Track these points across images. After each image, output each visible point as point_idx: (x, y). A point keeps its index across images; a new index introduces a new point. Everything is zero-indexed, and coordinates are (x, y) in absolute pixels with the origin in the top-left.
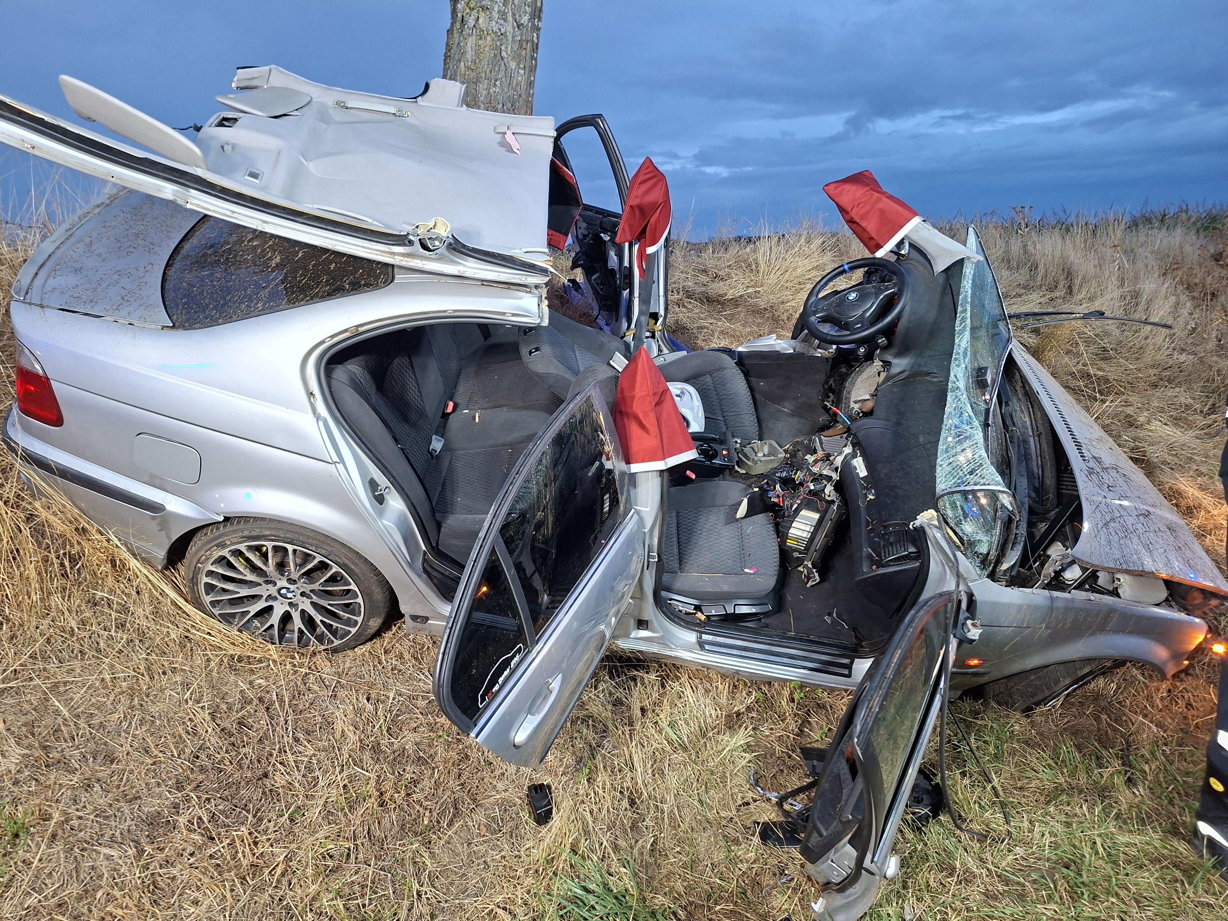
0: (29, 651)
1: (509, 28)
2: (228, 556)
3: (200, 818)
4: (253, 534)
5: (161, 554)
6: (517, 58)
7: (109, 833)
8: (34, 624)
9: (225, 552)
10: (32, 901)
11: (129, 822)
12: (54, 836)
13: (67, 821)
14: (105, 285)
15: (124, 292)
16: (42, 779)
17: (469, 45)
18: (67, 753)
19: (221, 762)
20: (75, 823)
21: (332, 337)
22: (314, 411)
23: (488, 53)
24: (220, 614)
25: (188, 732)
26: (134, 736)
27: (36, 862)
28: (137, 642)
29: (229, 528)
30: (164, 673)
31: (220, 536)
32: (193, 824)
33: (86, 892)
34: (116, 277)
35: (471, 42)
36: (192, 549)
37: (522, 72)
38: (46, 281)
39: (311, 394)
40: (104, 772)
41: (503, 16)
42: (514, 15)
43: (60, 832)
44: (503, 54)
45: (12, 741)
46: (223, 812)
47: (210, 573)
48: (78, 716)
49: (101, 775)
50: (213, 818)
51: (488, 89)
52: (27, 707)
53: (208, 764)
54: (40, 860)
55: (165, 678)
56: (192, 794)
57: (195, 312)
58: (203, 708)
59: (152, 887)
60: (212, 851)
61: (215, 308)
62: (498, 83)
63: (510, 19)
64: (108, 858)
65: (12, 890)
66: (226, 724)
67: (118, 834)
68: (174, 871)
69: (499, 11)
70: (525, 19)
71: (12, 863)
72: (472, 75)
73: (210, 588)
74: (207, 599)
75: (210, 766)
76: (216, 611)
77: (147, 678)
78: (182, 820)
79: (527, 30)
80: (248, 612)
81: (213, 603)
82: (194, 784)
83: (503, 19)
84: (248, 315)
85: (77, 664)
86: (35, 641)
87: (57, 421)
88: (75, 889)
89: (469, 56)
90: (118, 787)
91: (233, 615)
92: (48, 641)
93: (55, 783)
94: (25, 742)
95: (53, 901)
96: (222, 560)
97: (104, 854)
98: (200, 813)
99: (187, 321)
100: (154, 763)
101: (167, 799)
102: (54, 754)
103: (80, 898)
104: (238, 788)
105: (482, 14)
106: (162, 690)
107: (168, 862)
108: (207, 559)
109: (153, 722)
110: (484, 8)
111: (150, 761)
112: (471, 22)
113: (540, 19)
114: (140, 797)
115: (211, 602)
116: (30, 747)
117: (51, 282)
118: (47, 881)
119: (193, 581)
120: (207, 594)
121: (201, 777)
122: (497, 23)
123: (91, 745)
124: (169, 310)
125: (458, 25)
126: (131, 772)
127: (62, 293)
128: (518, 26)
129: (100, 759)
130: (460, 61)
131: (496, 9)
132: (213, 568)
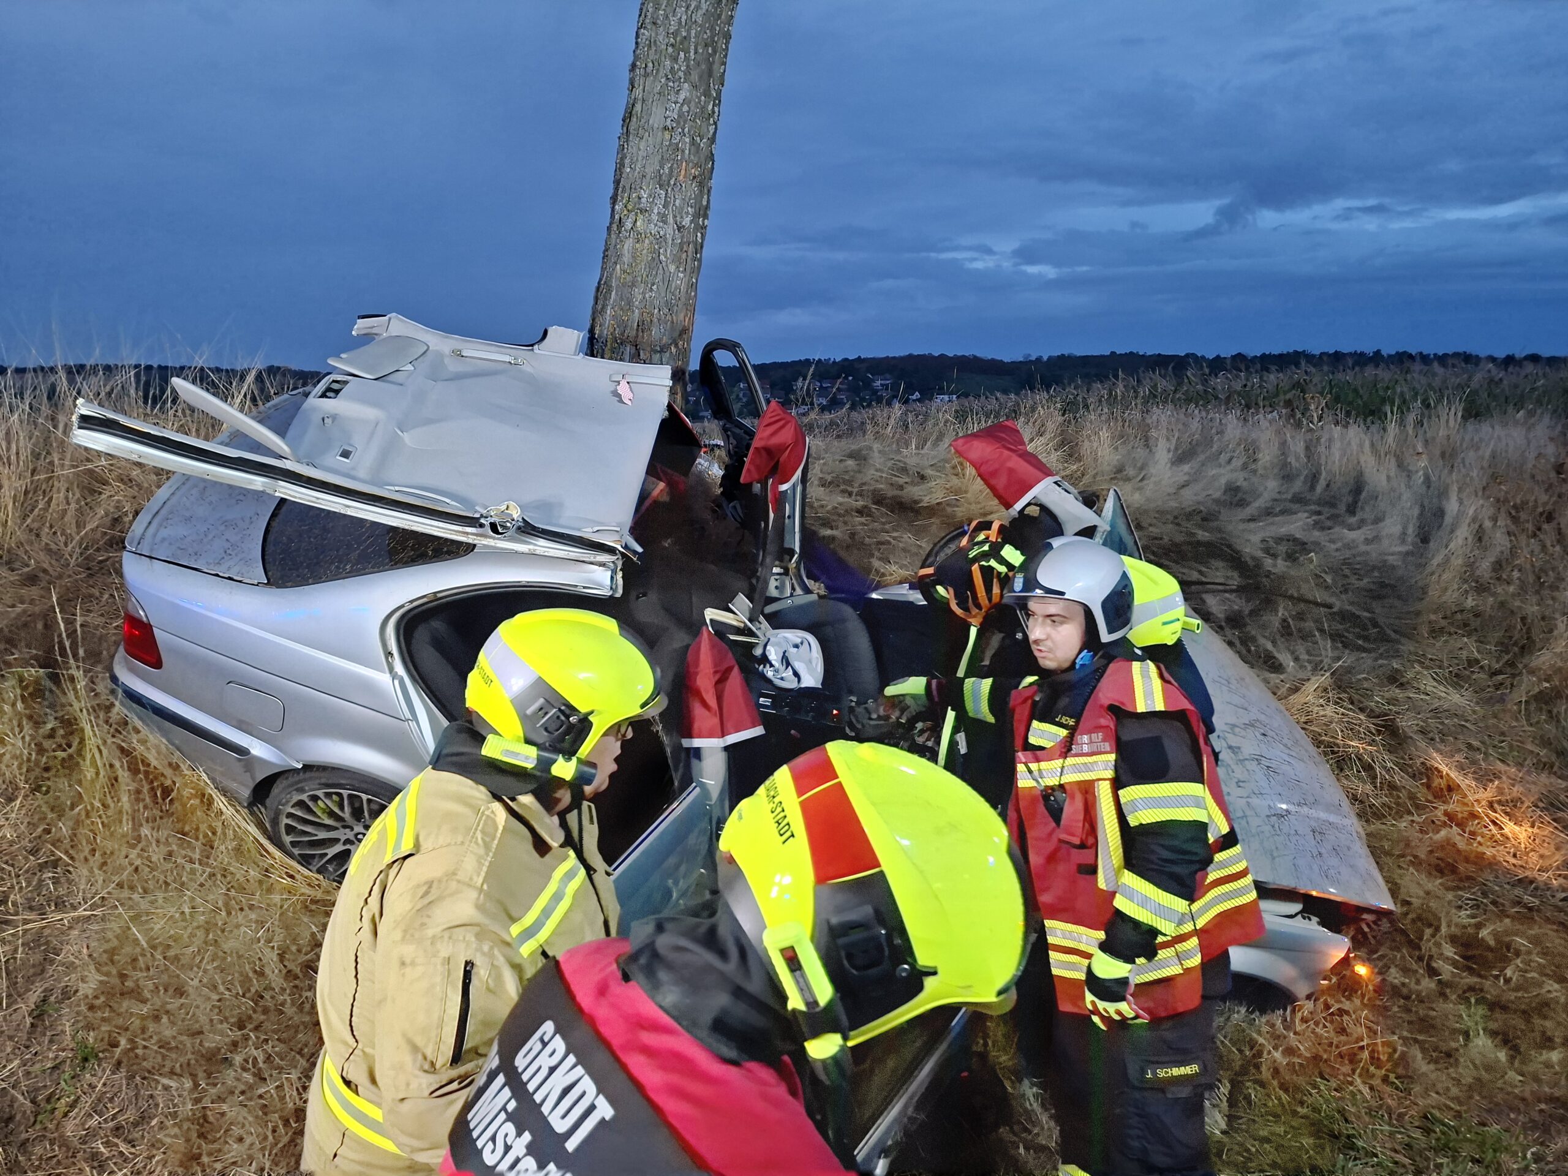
0: (117, 879)
1: (669, 230)
2: (307, 800)
3: (255, 1058)
4: (330, 782)
5: (246, 793)
6: (677, 260)
7: (168, 1064)
8: (124, 853)
9: (304, 797)
10: (93, 1122)
11: (189, 1056)
12: (119, 1063)
13: (132, 1049)
14: (210, 536)
15: (227, 545)
16: (115, 1006)
17: (626, 247)
18: (141, 983)
19: (283, 1004)
20: (139, 1051)
21: (411, 602)
22: (391, 669)
23: (646, 256)
24: (300, 855)
25: (255, 972)
26: (205, 971)
27: (100, 1086)
28: (219, 877)
29: (308, 775)
30: (242, 909)
31: (300, 782)
32: (248, 1063)
33: (143, 1118)
34: (222, 528)
35: (628, 244)
36: (276, 790)
37: (681, 275)
38: (158, 531)
39: (389, 654)
40: (174, 1004)
41: (663, 219)
42: (675, 217)
43: (125, 1060)
44: (662, 257)
45: (92, 968)
46: (278, 1054)
47: (290, 815)
48: (154, 947)
49: (169, 1007)
50: (268, 1059)
51: (644, 293)
52: (110, 935)
53: (270, 1004)
54: (104, 1084)
55: (240, 916)
56: (251, 1034)
57: (290, 569)
58: (273, 947)
59: (201, 1121)
60: (261, 1091)
61: (308, 567)
62: (654, 287)
63: (671, 220)
64: (166, 1088)
65: (76, 1110)
66: (291, 966)
67: (178, 1065)
68: (225, 1107)
69: (659, 213)
70: (687, 221)
71: (78, 1085)
72: (629, 278)
73: (290, 829)
74: (287, 839)
75: (273, 1008)
76: (296, 851)
77: (224, 913)
78: (238, 1059)
79: (689, 232)
80: (326, 854)
81: (294, 844)
82: (255, 1023)
83: (662, 221)
84: (337, 576)
85: (160, 895)
86: (124, 869)
87: (157, 664)
88: (131, 1115)
89: (627, 258)
90: (183, 1020)
91: (313, 856)
92: (136, 869)
93: (127, 1011)
94: (105, 969)
95: (111, 1124)
96: (301, 804)
97: (163, 1085)
98: (255, 1053)
99: (281, 578)
100: (219, 1000)
101: (228, 1036)
102: (129, 984)
103: (135, 1124)
104: (297, 1032)
105: (640, 217)
106: (238, 926)
107: (220, 1099)
108: (287, 802)
109: (225, 959)
110: (643, 211)
111: (217, 997)
112: (628, 225)
113: (706, 216)
114: (202, 1033)
115: (291, 842)
116: (107, 974)
117: (164, 533)
118: (109, 1105)
119: (275, 822)
120: (288, 834)
121: (263, 1017)
122: (656, 225)
123: (165, 977)
124: (267, 566)
125: (615, 227)
126: (197, 1007)
127: (170, 544)
128: (679, 229)
129: (171, 991)
130: (616, 263)
131: (656, 211)
132: (292, 811)
